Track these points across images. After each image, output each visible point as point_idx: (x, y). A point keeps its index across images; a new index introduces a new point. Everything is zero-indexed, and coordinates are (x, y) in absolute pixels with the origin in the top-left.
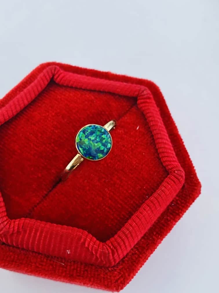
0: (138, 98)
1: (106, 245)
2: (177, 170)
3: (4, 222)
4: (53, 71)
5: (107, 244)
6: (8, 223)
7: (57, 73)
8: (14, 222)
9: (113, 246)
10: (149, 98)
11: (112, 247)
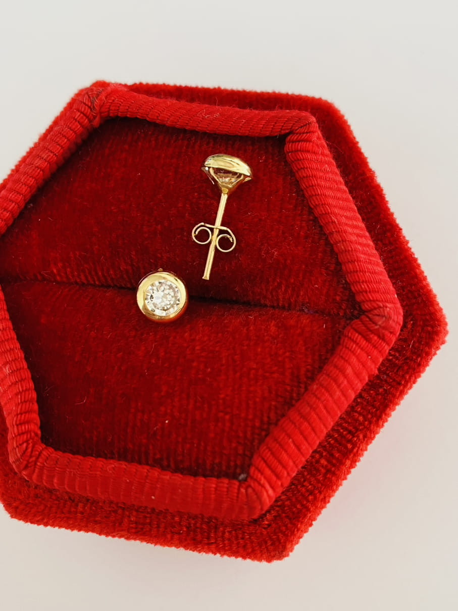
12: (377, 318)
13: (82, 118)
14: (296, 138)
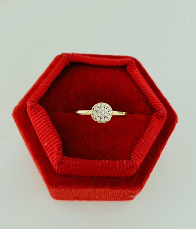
0: (156, 112)
1: (62, 156)
3: (34, 100)
6: (35, 103)
8: (38, 105)
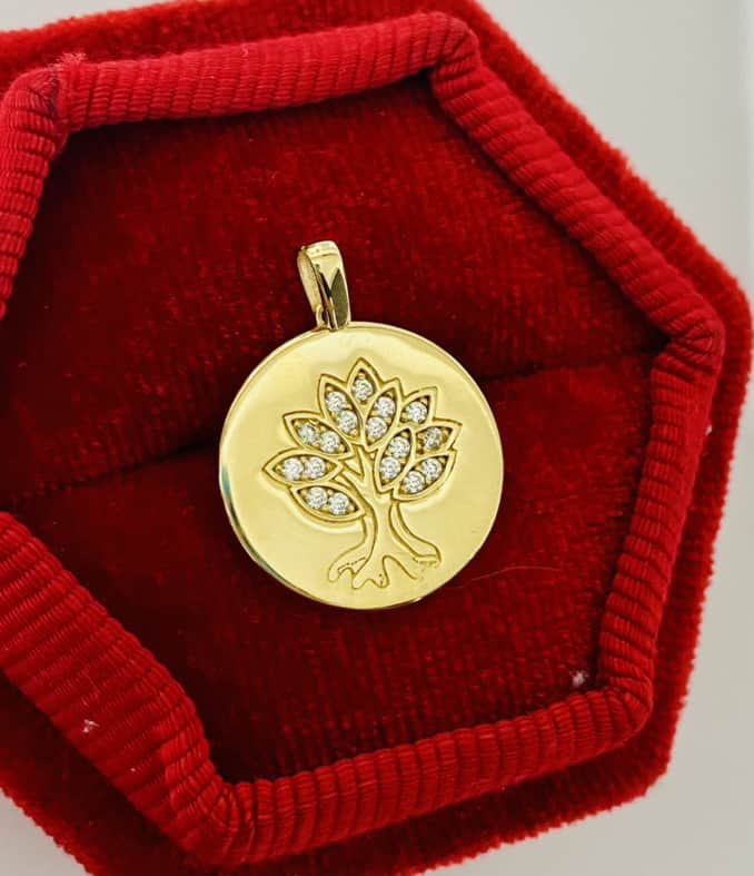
0: (674, 346)
1: (231, 796)
2: (631, 692)
4: (450, 43)
5: (236, 797)
7: (459, 59)
9: (254, 817)
10: (708, 370)
11: (249, 816)
12: (699, 342)
13: (45, 144)
14: (455, 70)
